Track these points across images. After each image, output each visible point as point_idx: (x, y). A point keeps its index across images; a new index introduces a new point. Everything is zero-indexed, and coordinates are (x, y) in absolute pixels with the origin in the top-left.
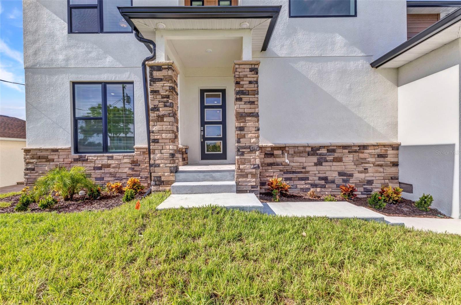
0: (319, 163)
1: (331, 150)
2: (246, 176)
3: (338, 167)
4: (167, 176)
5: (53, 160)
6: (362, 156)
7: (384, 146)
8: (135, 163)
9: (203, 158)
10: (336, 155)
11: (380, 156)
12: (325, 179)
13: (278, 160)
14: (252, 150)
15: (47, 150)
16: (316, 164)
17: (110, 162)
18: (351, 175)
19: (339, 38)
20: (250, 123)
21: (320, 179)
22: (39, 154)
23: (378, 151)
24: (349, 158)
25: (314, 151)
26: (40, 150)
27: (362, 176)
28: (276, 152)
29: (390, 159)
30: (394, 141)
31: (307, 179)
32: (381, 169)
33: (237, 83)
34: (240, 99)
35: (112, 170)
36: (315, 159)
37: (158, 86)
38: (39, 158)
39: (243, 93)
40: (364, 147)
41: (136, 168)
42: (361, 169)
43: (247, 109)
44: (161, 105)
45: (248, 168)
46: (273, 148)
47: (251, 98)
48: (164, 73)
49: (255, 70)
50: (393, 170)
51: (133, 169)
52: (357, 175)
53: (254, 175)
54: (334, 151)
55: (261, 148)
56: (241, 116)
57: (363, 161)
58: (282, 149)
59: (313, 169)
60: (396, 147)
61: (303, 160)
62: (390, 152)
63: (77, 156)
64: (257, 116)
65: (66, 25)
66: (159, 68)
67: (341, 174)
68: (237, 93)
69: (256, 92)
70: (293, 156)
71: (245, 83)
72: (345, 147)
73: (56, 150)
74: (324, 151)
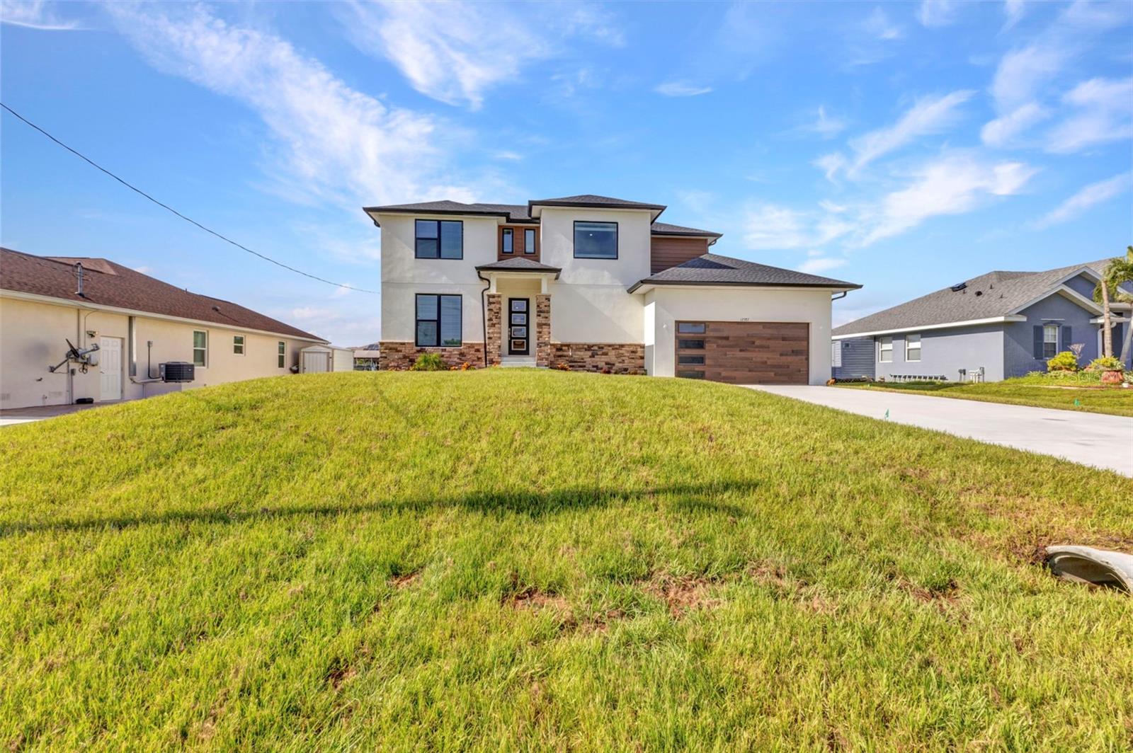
0: (593, 356)
1: (601, 348)
2: (542, 359)
3: (605, 359)
4: (496, 358)
5: (401, 351)
6: (621, 351)
7: (635, 345)
8: (462, 354)
9: (510, 354)
10: (604, 351)
11: (633, 352)
12: (597, 367)
13: (565, 353)
14: (546, 344)
15: (396, 343)
16: (590, 357)
17: (443, 353)
18: (614, 365)
19: (606, 273)
20: (545, 329)
21: (594, 367)
22: (391, 346)
23: (631, 349)
24: (612, 353)
25: (589, 347)
26: (392, 343)
27: (621, 365)
28: (564, 348)
29: (639, 354)
30: (642, 343)
31: (584, 366)
32: (633, 361)
33: (538, 306)
34: (539, 316)
35: (445, 359)
36: (590, 353)
37: (492, 306)
38: (391, 349)
39: (541, 312)
40: (622, 346)
41: (463, 358)
42: (620, 360)
43: (544, 321)
44: (494, 317)
45: (543, 355)
46: (562, 345)
47: (546, 315)
48: (496, 299)
49: (548, 299)
50: (641, 361)
51: (460, 359)
52: (617, 364)
53: (547, 359)
54: (602, 348)
55: (551, 345)
56: (540, 325)
57: (622, 355)
58: (568, 346)
59: (588, 360)
60: (643, 347)
61: (582, 353)
62: (639, 349)
63: (419, 348)
64: (549, 325)
65: (413, 253)
66: (493, 296)
67: (607, 364)
68: (538, 312)
69: (548, 312)
70: (575, 351)
71: (542, 306)
72: (610, 346)
73: (404, 344)
74: (596, 348)
